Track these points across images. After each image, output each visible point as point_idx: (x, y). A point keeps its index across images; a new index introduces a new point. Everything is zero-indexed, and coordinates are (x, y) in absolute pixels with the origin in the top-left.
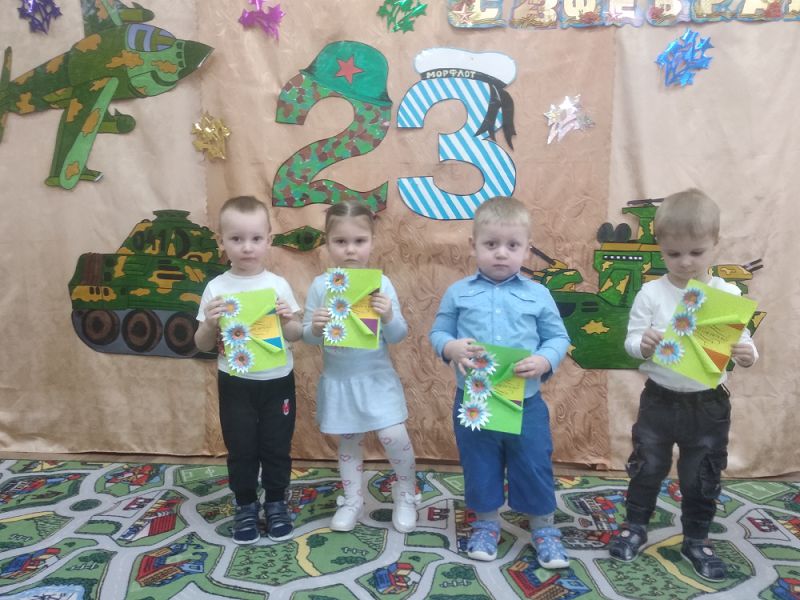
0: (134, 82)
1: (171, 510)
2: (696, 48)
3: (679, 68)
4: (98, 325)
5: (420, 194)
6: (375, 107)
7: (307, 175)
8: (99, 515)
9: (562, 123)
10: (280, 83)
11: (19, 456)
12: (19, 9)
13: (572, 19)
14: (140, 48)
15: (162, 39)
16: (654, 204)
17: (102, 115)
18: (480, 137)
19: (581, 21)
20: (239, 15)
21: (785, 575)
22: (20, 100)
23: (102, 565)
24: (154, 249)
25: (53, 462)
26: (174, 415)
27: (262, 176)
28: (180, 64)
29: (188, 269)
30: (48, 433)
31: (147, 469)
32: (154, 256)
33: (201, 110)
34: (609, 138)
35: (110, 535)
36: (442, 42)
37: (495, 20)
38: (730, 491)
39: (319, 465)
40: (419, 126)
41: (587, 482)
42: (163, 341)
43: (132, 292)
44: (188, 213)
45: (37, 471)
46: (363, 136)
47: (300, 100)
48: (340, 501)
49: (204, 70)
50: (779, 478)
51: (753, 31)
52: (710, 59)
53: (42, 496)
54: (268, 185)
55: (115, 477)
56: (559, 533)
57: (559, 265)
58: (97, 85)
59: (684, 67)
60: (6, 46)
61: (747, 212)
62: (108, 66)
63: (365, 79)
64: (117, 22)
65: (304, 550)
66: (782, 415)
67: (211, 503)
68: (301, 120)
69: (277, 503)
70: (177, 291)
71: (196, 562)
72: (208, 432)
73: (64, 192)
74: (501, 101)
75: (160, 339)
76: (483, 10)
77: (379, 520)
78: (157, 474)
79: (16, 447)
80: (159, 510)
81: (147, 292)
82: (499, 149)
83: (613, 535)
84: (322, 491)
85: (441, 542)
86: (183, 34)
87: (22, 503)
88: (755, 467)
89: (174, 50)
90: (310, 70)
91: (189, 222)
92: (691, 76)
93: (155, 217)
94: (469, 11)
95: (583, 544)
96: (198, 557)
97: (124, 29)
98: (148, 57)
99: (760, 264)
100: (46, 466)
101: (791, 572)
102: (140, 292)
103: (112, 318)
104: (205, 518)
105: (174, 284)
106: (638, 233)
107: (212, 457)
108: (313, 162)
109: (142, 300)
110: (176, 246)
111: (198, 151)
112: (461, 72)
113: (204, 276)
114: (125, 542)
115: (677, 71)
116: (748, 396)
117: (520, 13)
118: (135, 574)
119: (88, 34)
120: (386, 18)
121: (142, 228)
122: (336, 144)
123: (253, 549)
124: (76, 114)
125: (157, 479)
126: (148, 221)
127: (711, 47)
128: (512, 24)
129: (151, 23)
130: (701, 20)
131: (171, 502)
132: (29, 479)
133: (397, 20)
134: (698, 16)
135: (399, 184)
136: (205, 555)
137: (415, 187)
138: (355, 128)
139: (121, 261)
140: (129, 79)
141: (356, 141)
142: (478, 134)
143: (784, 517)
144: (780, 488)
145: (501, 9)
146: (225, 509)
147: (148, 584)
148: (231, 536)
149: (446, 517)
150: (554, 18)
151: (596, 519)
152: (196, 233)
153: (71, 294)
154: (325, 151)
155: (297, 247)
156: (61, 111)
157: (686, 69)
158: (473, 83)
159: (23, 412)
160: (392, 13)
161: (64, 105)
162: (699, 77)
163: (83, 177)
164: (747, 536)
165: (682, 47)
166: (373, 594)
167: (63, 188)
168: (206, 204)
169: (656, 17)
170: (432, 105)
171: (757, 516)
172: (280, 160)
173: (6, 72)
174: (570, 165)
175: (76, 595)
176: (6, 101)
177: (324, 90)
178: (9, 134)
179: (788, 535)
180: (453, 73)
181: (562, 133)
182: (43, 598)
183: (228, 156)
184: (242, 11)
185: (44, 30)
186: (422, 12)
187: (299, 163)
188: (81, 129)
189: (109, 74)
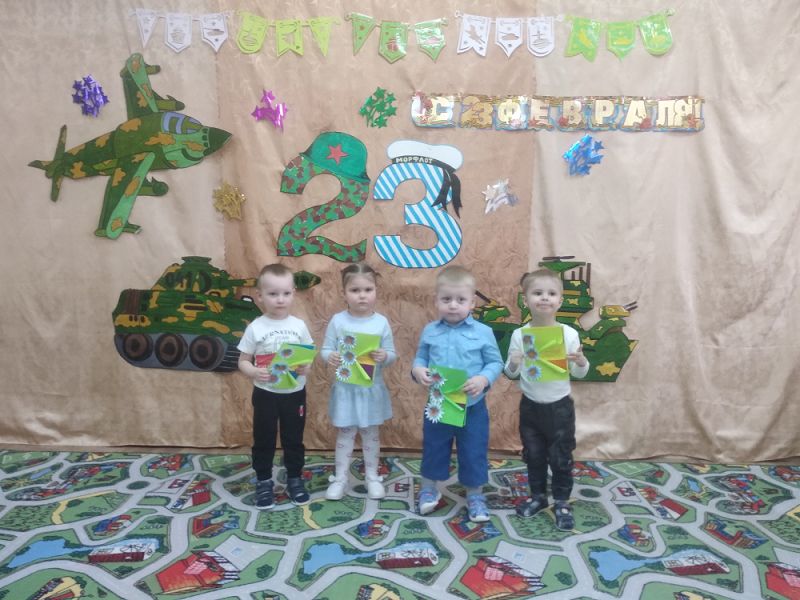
0: (168, 157)
1: (205, 488)
2: (592, 148)
3: (582, 163)
4: (135, 345)
5: (390, 248)
6: (357, 183)
7: (304, 232)
8: (151, 492)
9: (495, 200)
10: (284, 164)
11: (71, 450)
12: (73, 96)
13: (503, 123)
14: (172, 130)
15: (190, 125)
16: (563, 260)
17: (142, 181)
18: (436, 208)
19: (510, 125)
20: (253, 110)
21: (630, 523)
22: (73, 167)
23: (165, 525)
24: (182, 286)
25: (100, 454)
26: (196, 415)
27: (269, 232)
28: (205, 145)
29: (209, 302)
30: (93, 431)
31: (175, 458)
32: (182, 292)
33: (221, 180)
34: (529, 211)
35: (165, 505)
36: (408, 136)
37: (447, 122)
38: (612, 469)
40: (390, 198)
41: (511, 464)
42: (188, 357)
43: (164, 320)
44: (209, 260)
45: (89, 460)
46: (348, 204)
47: (300, 176)
48: (331, 478)
50: (649, 459)
51: (631, 138)
52: (602, 156)
53: (101, 480)
54: (273, 239)
55: (154, 464)
56: (485, 499)
57: (493, 303)
58: (138, 158)
60: (62, 124)
61: (626, 268)
62: (147, 143)
63: (350, 161)
64: (155, 109)
65: (307, 513)
66: (650, 413)
67: (234, 482)
68: (300, 191)
70: (201, 319)
71: (232, 522)
72: (224, 429)
73: (110, 241)
74: (451, 181)
75: (186, 356)
76: (439, 114)
77: (359, 492)
78: (186, 461)
79: (65, 442)
80: (196, 488)
81: (176, 320)
82: (450, 216)
84: (316, 473)
85: (403, 506)
86: (208, 122)
87: (88, 484)
88: (631, 452)
89: (201, 134)
90: (307, 153)
91: (211, 266)
92: (588, 168)
93: (183, 262)
94: (428, 115)
95: (501, 506)
96: (232, 519)
97: (160, 115)
98: (179, 138)
99: (635, 305)
100: (96, 457)
101: (634, 521)
102: (170, 320)
103: (147, 340)
104: (231, 493)
105: (198, 314)
107: (227, 448)
108: (309, 223)
109: (173, 326)
110: (200, 285)
111: (217, 210)
112: (422, 159)
113: (222, 308)
114: (176, 510)
115: (579, 164)
116: (628, 400)
117: (466, 117)
118: (191, 530)
119: (129, 119)
120: (365, 117)
121: (173, 270)
122: (327, 210)
123: (272, 513)
124: (120, 180)
125: (187, 466)
126: (177, 264)
127: (603, 148)
128: (460, 124)
129: (182, 112)
130: (595, 128)
131: (203, 482)
132: (86, 466)
133: (374, 119)
134: (593, 125)
135: (375, 240)
136: (237, 518)
137: (387, 243)
138: (342, 198)
139: (156, 295)
140: (164, 155)
141: (341, 208)
142: (434, 205)
143: (643, 487)
144: (647, 467)
146: (246, 486)
147: (201, 536)
148: (254, 504)
149: (407, 490)
150: (491, 122)
151: (513, 489)
152: (216, 275)
153: (114, 320)
154: (318, 215)
156: (108, 178)
158: (431, 167)
159: (71, 414)
160: (370, 113)
161: (110, 172)
162: (594, 169)
163: (127, 230)
164: (613, 499)
165: (582, 147)
166: (358, 539)
167: (109, 238)
168: (224, 252)
169: (563, 124)
170: (400, 183)
171: (624, 486)
172: (284, 221)
173: (61, 145)
174: (501, 230)
175: (153, 544)
176: (62, 167)
177: (317, 169)
178: (63, 193)
179: (643, 499)
180: (416, 159)
181: (495, 207)
182: (131, 547)
183: (243, 218)
184: (254, 107)
185: (93, 113)
186: (393, 113)
187: (298, 223)
188: (124, 192)
189: (147, 150)
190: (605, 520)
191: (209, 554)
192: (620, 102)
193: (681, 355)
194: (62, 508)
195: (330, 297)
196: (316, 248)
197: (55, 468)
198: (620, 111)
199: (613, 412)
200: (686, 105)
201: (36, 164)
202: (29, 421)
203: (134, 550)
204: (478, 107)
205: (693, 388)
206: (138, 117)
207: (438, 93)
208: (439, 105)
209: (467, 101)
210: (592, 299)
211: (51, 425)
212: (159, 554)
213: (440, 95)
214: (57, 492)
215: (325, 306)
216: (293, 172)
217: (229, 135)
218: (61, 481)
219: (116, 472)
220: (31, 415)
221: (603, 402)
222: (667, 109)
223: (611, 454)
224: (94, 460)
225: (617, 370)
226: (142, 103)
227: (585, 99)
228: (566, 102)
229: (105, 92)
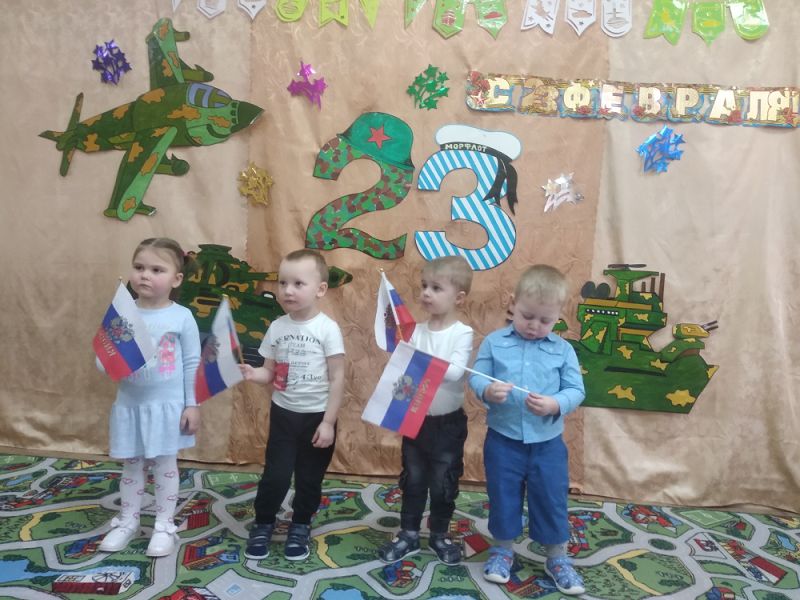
0: (192, 133)
1: (204, 509)
2: (671, 142)
3: (658, 156)
5: (433, 245)
6: (399, 170)
7: (338, 223)
9: (557, 196)
10: (319, 143)
11: (59, 456)
12: (93, 61)
13: (570, 110)
14: (198, 104)
15: (219, 98)
16: (632, 269)
17: (160, 158)
18: (487, 202)
19: (577, 112)
20: (288, 84)
21: (718, 585)
22: (87, 140)
24: (197, 278)
25: (90, 462)
27: (298, 222)
28: (234, 121)
30: (86, 436)
32: (196, 284)
33: (248, 161)
34: (596, 211)
36: (460, 120)
37: (505, 105)
38: (683, 517)
40: (435, 188)
44: (230, 248)
45: (77, 469)
46: (388, 193)
47: (336, 159)
49: (254, 126)
50: (724, 508)
51: (717, 133)
52: (681, 152)
53: (86, 491)
54: (302, 230)
58: (158, 132)
60: (78, 93)
61: (706, 280)
62: (169, 116)
63: (393, 146)
64: (180, 80)
65: (322, 548)
66: (730, 453)
67: (238, 504)
68: (335, 176)
71: (232, 553)
73: (121, 223)
74: (507, 172)
76: (496, 96)
77: (384, 525)
78: (185, 477)
79: (54, 447)
80: (193, 508)
82: (503, 213)
83: (582, 547)
84: (334, 500)
86: (238, 96)
87: (70, 496)
88: (705, 497)
89: (229, 108)
90: (346, 135)
91: (230, 256)
92: (665, 165)
93: (200, 250)
94: (484, 98)
96: (233, 549)
97: (186, 86)
98: (205, 112)
99: (715, 325)
100: (86, 465)
101: (723, 583)
104: (234, 517)
105: (211, 309)
106: (615, 291)
107: (234, 465)
108: (343, 212)
110: (217, 276)
111: (242, 194)
112: (474, 146)
113: (240, 304)
115: (654, 160)
116: (702, 436)
117: (526, 103)
118: (181, 560)
119: (153, 88)
120: (413, 97)
122: (364, 199)
124: (137, 156)
125: (187, 482)
126: (194, 253)
127: (684, 142)
128: (519, 110)
129: (209, 83)
130: (675, 120)
131: (203, 502)
132: (73, 475)
133: (424, 99)
134: (673, 116)
135: (416, 235)
136: (238, 547)
137: (429, 240)
138: (381, 186)
140: (187, 130)
141: (380, 198)
142: (486, 199)
143: (725, 540)
144: (725, 517)
145: (510, 97)
147: (193, 568)
150: (555, 108)
152: (235, 266)
154: (354, 204)
156: (124, 152)
157: (661, 159)
158: (484, 156)
159: (64, 415)
160: (419, 93)
161: (126, 147)
162: (672, 165)
163: (140, 211)
164: (692, 554)
165: (659, 140)
166: (383, 586)
167: (121, 220)
168: (245, 242)
169: (639, 114)
170: (448, 172)
171: (702, 538)
172: (315, 209)
173: (76, 114)
174: (562, 231)
175: (133, 574)
176: (74, 139)
177: (356, 153)
178: (74, 168)
179: (726, 554)
180: (468, 146)
181: (556, 203)
182: (106, 575)
183: (270, 203)
184: (290, 81)
185: (113, 81)
186: (445, 93)
187: (331, 213)
188: (140, 170)
189: (169, 124)
190: (687, 580)
191: (198, 591)
192: (706, 91)
193: (768, 387)
194: (35, 521)
195: (362, 298)
196: (350, 242)
197: (37, 475)
198: (706, 101)
199: (684, 450)
200: (782, 97)
201: (48, 135)
202: (17, 420)
203: (109, 580)
204: (542, 91)
205: (781, 426)
206: (162, 87)
207: (496, 73)
208: (497, 87)
209: (528, 84)
210: (666, 315)
211: (40, 427)
212: (139, 586)
213: (499, 76)
214: (33, 503)
215: (355, 307)
216: (329, 155)
217: (261, 110)
218: (41, 490)
219: (105, 484)
220: (19, 413)
221: (673, 437)
222: (759, 101)
223: (679, 499)
224: (82, 469)
225: (691, 400)
226: (167, 73)
227: (665, 86)
228: (642, 89)
229: (128, 59)
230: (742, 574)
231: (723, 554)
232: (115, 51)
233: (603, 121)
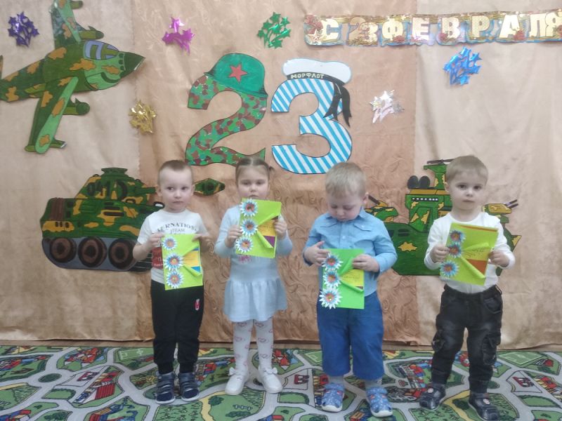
0: (89, 80)
1: (111, 380)
2: (470, 60)
3: (460, 72)
4: (61, 249)
5: (287, 156)
6: (256, 98)
7: (210, 143)
8: (60, 385)
9: (382, 109)
10: (190, 81)
11: (3, 344)
12: (9, 30)
13: (388, 40)
14: (93, 57)
15: (109, 51)
16: (445, 163)
18: (328, 118)
19: (393, 41)
20: (163, 36)
21: (539, 417)
22: (8, 92)
24: (102, 195)
25: (27, 347)
26: (115, 312)
27: (178, 144)
29: (125, 209)
30: (24, 326)
31: (95, 351)
32: (101, 200)
33: (136, 99)
34: (414, 119)
35: (67, 399)
36: (301, 55)
37: (336, 40)
38: (502, 359)
39: (217, 346)
40: (285, 110)
41: (404, 355)
42: (107, 258)
43: (86, 225)
44: (126, 170)
45: (15, 354)
46: (248, 117)
47: (204, 93)
48: (232, 370)
49: (138, 72)
50: (534, 349)
51: (507, 49)
52: (479, 67)
53: (18, 372)
54: (182, 150)
55: (71, 357)
56: (386, 392)
57: (382, 204)
58: (63, 82)
59: (462, 72)
61: (506, 168)
62: (71, 69)
63: (250, 79)
64: (78, 39)
65: (206, 407)
66: (535, 305)
67: (140, 374)
68: (205, 106)
69: (188, 374)
70: (118, 224)
71: (129, 418)
72: (139, 323)
73: (39, 156)
74: (342, 95)
75: (105, 258)
76: (328, 34)
78: (102, 354)
80: (103, 380)
81: (96, 225)
82: (341, 126)
83: (422, 392)
84: (220, 365)
85: (303, 400)
86: (123, 48)
87: (4, 377)
88: (517, 342)
90: (212, 73)
91: (127, 176)
92: (467, 78)
93: (103, 173)
94: (319, 34)
95: (401, 399)
96: (131, 414)
97: (82, 44)
99: (516, 203)
100: (22, 350)
101: (543, 415)
102: (92, 225)
103: (71, 243)
104: (136, 385)
105: (115, 219)
106: (434, 182)
107: (141, 341)
108: (213, 134)
109: (92, 230)
110: (117, 193)
111: (134, 127)
112: (314, 74)
113: (137, 213)
114: (78, 404)
115: (458, 75)
116: (512, 293)
117: (353, 36)
119: (57, 47)
120: (263, 39)
121: (94, 180)
122: (229, 123)
123: (170, 408)
124: (48, 102)
125: (102, 358)
126: (97, 175)
127: (480, 59)
128: (348, 43)
129: (101, 40)
130: (472, 41)
131: (112, 375)
132: (10, 359)
133: (271, 40)
134: (471, 39)
135: (273, 149)
136: (135, 413)
137: (284, 151)
138: (243, 112)
139: (78, 203)
141: (244, 120)
142: (326, 116)
143: (538, 376)
144: (535, 356)
145: (340, 33)
146: (151, 379)
148: (154, 398)
149: (307, 381)
150: (376, 40)
151: (411, 380)
152: (131, 184)
153: (42, 226)
154: (222, 128)
155: (202, 193)
156: (37, 100)
157: (463, 74)
158: (322, 82)
159: (5, 311)
160: (267, 35)
161: (39, 95)
162: (473, 79)
163: (53, 145)
164: (513, 390)
165: (461, 59)
168: (138, 164)
169: (443, 39)
170: (295, 97)
171: (520, 375)
172: (191, 133)
174: (388, 137)
177: (221, 86)
179: (541, 388)
180: (309, 75)
181: (382, 116)
183: (154, 130)
184: (164, 33)
185: (26, 44)
186: (288, 35)
187: (204, 135)
188: (51, 113)
189: (72, 75)
190: (512, 414)
192: (495, 16)
195: (234, 202)
196: (220, 158)
198: (496, 25)
200: (557, 18)
204: (364, 27)
207: (327, 16)
208: (329, 26)
209: (353, 22)
213: (330, 17)
216: (199, 90)
217: (143, 57)
222: (538, 21)
224: (19, 353)
227: (462, 15)
228: (444, 20)
229: (36, 26)
230: (558, 406)
231: (539, 389)
232: (25, 21)
233: (415, 46)
